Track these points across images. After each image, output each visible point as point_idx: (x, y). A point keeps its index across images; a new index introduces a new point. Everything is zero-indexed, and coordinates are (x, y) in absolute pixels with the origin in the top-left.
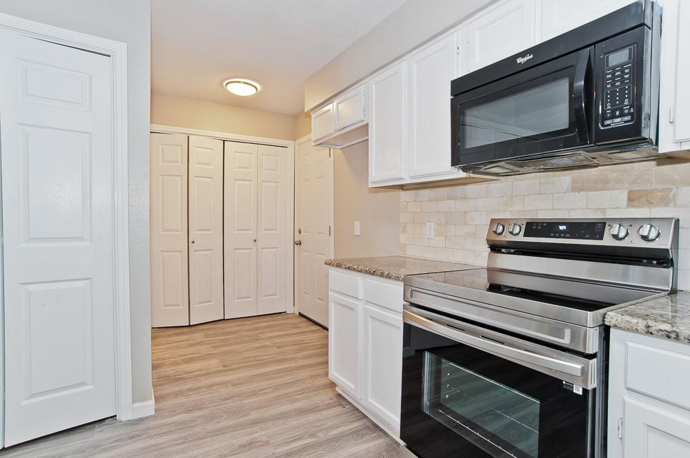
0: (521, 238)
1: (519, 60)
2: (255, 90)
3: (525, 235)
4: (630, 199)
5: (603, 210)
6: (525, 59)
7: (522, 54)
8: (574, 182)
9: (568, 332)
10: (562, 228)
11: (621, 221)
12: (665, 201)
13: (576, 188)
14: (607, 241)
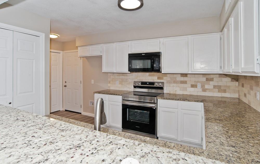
0: (140, 85)
1: (142, 54)
2: (58, 37)
3: (141, 85)
4: (158, 78)
5: (154, 80)
6: (144, 54)
7: (143, 53)
8: (149, 74)
9: (153, 100)
10: (148, 83)
11: (157, 82)
12: (162, 79)
13: (149, 76)
14: (155, 86)
